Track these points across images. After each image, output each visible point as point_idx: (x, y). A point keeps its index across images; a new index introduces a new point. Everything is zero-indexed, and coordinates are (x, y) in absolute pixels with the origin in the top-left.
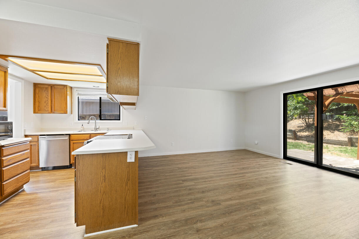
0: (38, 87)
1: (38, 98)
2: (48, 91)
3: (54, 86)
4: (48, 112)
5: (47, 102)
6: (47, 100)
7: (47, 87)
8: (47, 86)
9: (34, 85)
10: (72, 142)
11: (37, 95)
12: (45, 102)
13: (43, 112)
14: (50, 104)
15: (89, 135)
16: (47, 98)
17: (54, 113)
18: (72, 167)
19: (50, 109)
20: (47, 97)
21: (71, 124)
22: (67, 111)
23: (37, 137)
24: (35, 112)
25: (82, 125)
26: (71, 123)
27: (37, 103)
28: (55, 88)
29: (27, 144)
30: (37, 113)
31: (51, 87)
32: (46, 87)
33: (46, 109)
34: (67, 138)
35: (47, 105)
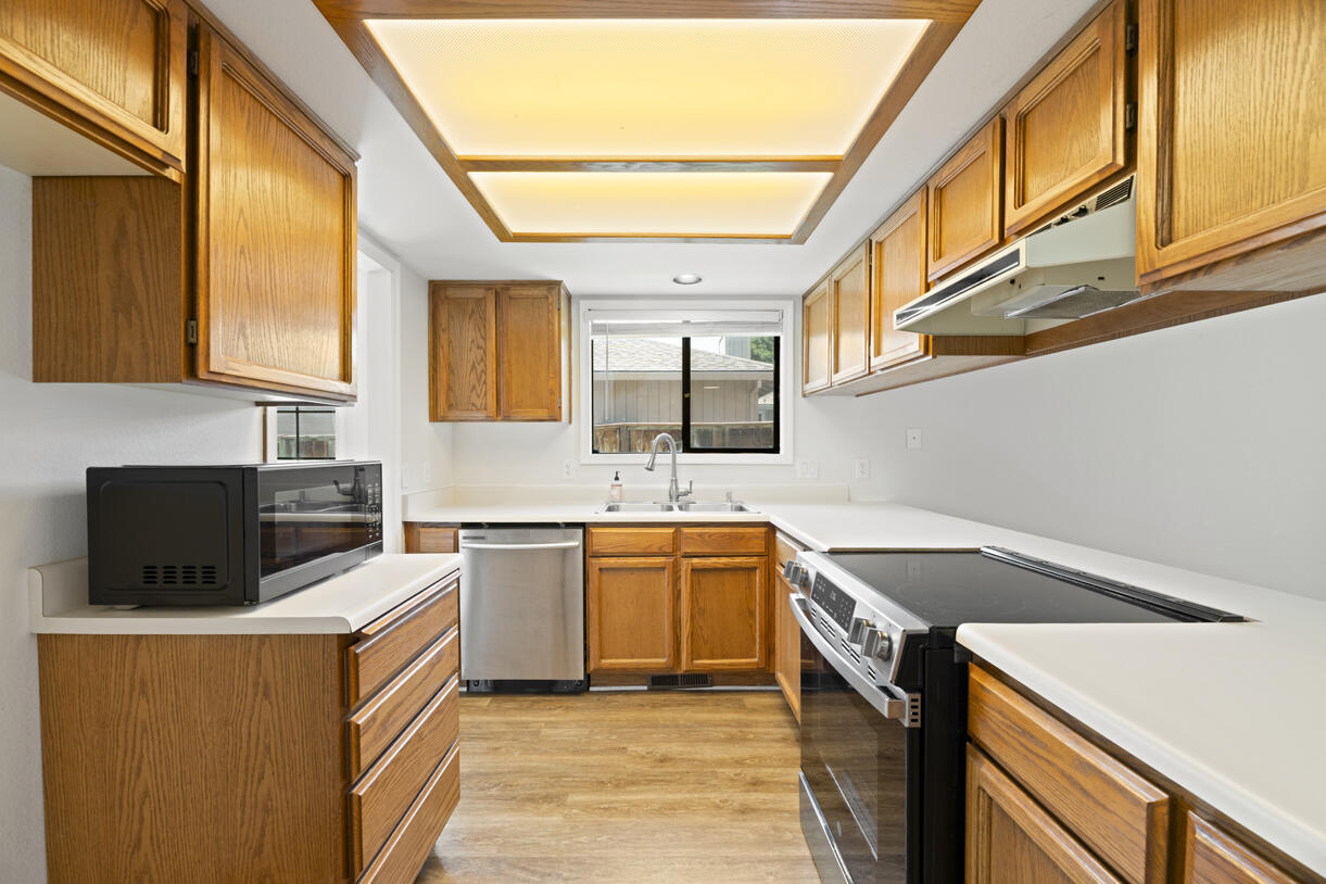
0: (447, 298)
1: (446, 348)
2: (484, 319)
3: (508, 289)
4: (481, 415)
5: (480, 368)
6: (482, 360)
7: (481, 296)
8: (479, 293)
9: (430, 287)
10: (595, 563)
11: (444, 338)
12: (474, 367)
13: (465, 415)
14: (491, 377)
15: (671, 530)
16: (480, 348)
17: (507, 419)
18: (589, 686)
19: (491, 401)
20: (481, 342)
21: (568, 473)
22: (560, 408)
23: (450, 532)
24: (435, 417)
25: (617, 479)
26: (568, 467)
27: (443, 375)
28: (510, 298)
29: (449, 592)
30: (444, 420)
31: (497, 294)
32: (475, 295)
33: (478, 402)
34: (577, 544)
35: (479, 380)
